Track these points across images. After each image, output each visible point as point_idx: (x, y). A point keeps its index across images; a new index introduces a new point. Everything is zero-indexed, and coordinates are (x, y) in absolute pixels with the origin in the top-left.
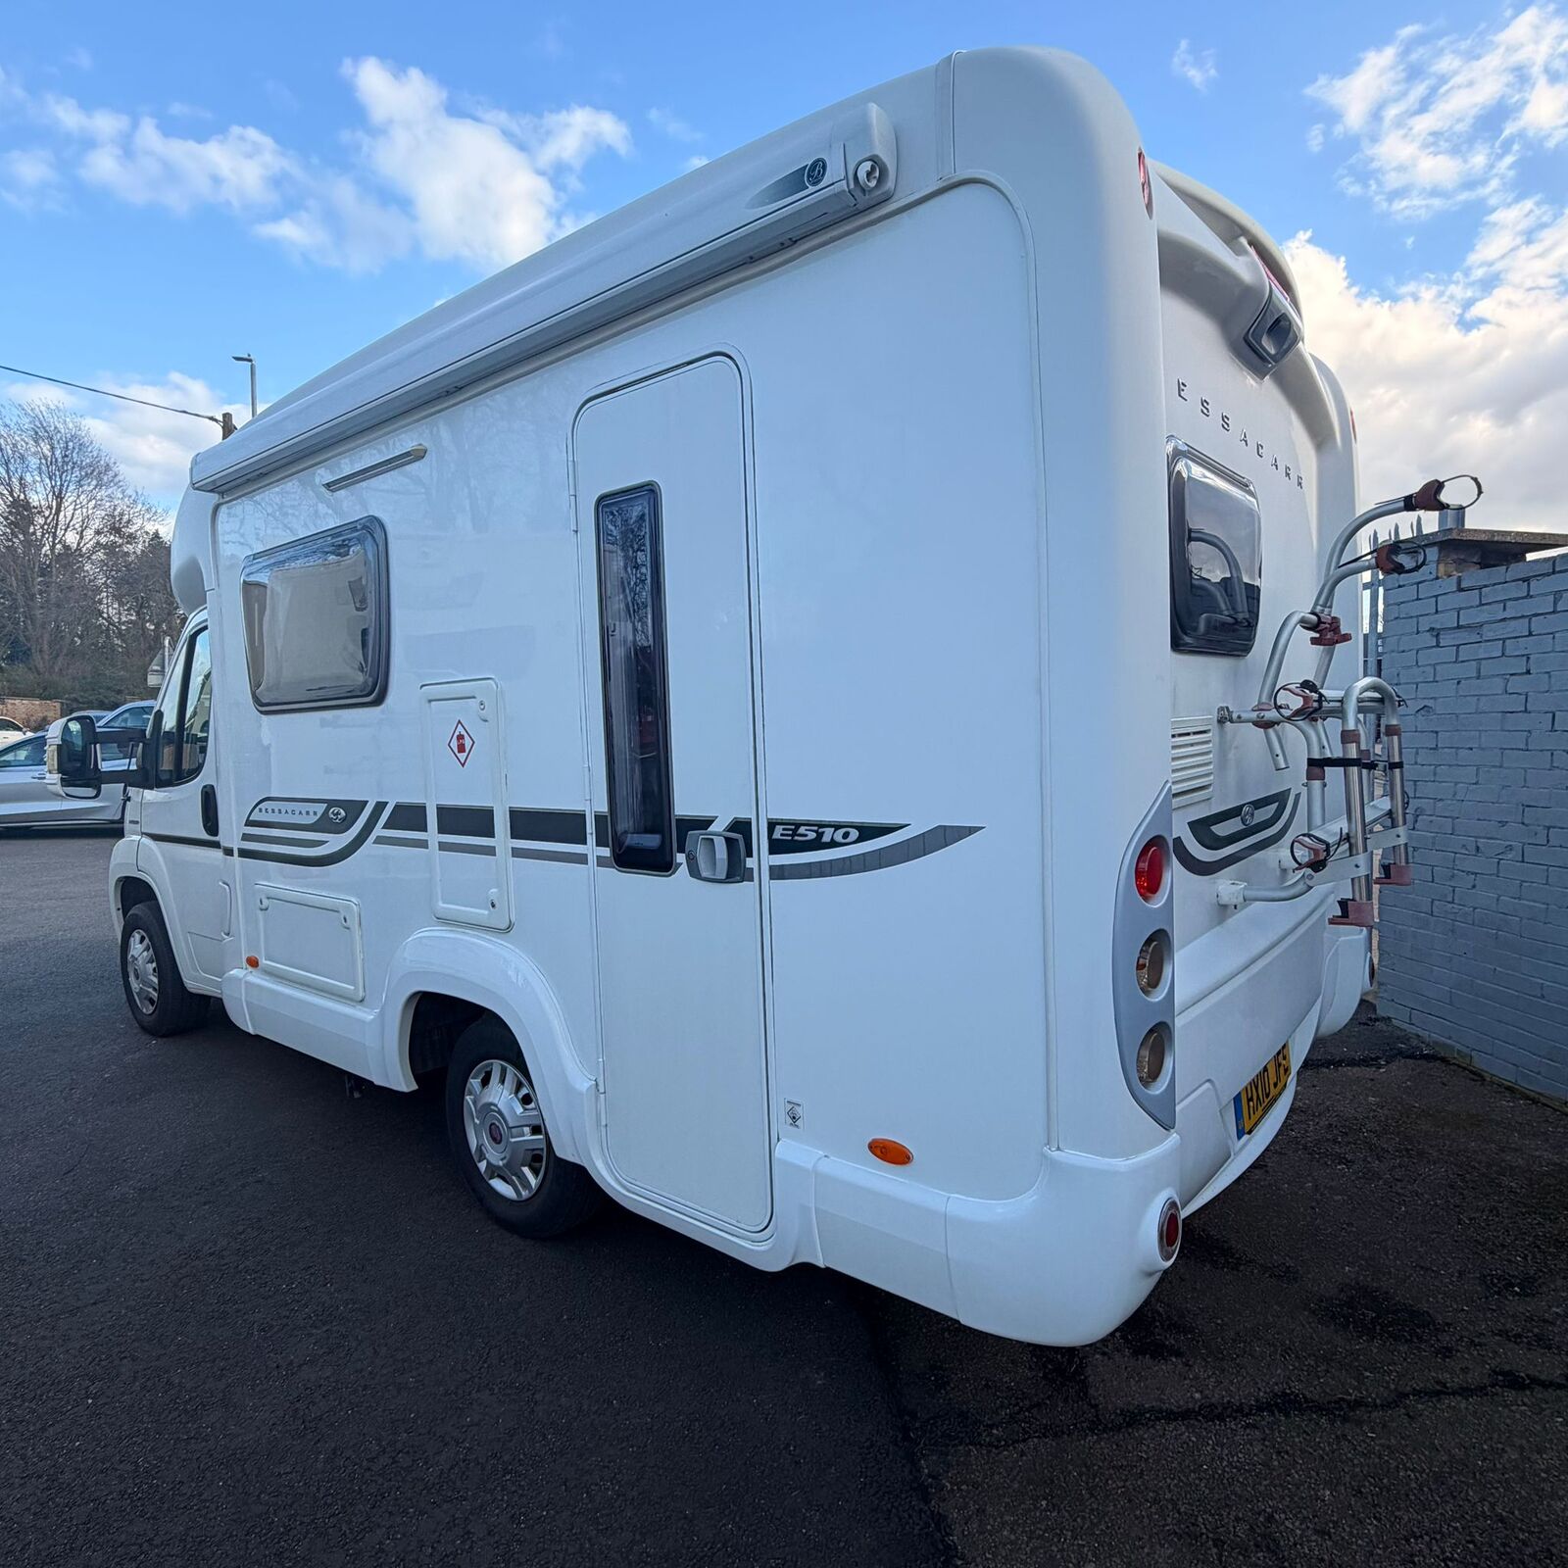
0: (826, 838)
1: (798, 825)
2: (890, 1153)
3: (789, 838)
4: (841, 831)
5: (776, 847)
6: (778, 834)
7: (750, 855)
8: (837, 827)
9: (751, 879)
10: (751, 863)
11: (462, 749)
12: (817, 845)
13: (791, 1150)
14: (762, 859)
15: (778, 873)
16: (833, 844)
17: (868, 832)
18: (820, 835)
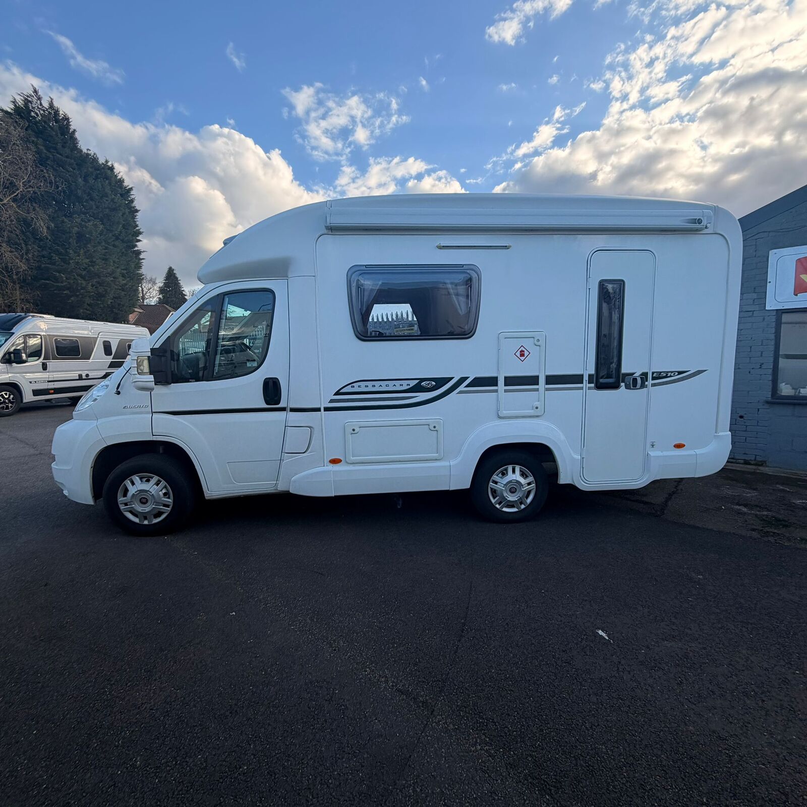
0: (669, 375)
1: (661, 373)
2: (679, 446)
3: (658, 376)
4: (673, 373)
5: (653, 379)
6: (654, 375)
7: (647, 381)
8: (672, 372)
9: (647, 387)
10: (646, 383)
11: (522, 355)
12: (666, 377)
13: (653, 453)
14: (650, 382)
15: (653, 385)
16: (671, 376)
17: (680, 373)
18: (667, 375)
